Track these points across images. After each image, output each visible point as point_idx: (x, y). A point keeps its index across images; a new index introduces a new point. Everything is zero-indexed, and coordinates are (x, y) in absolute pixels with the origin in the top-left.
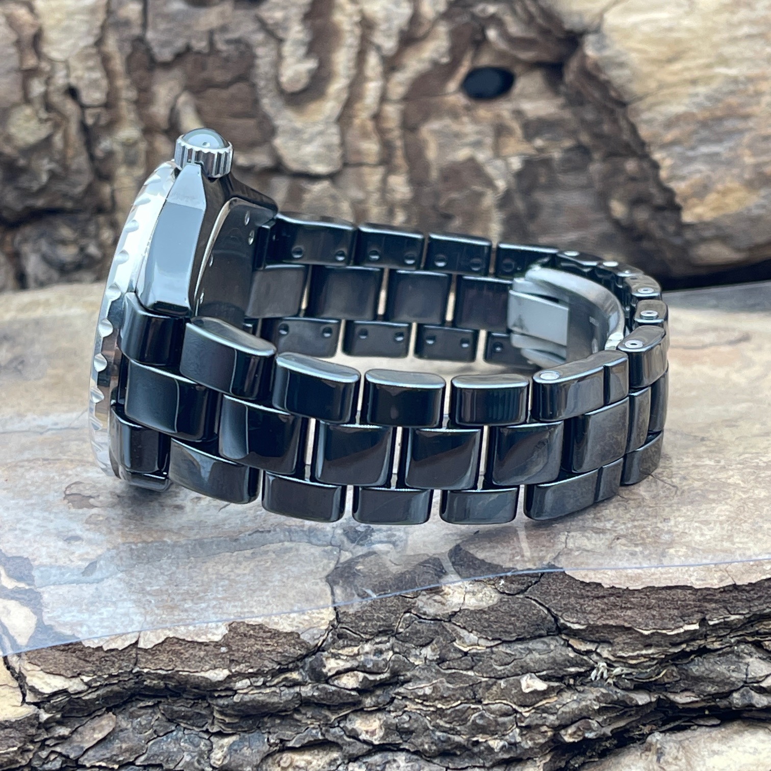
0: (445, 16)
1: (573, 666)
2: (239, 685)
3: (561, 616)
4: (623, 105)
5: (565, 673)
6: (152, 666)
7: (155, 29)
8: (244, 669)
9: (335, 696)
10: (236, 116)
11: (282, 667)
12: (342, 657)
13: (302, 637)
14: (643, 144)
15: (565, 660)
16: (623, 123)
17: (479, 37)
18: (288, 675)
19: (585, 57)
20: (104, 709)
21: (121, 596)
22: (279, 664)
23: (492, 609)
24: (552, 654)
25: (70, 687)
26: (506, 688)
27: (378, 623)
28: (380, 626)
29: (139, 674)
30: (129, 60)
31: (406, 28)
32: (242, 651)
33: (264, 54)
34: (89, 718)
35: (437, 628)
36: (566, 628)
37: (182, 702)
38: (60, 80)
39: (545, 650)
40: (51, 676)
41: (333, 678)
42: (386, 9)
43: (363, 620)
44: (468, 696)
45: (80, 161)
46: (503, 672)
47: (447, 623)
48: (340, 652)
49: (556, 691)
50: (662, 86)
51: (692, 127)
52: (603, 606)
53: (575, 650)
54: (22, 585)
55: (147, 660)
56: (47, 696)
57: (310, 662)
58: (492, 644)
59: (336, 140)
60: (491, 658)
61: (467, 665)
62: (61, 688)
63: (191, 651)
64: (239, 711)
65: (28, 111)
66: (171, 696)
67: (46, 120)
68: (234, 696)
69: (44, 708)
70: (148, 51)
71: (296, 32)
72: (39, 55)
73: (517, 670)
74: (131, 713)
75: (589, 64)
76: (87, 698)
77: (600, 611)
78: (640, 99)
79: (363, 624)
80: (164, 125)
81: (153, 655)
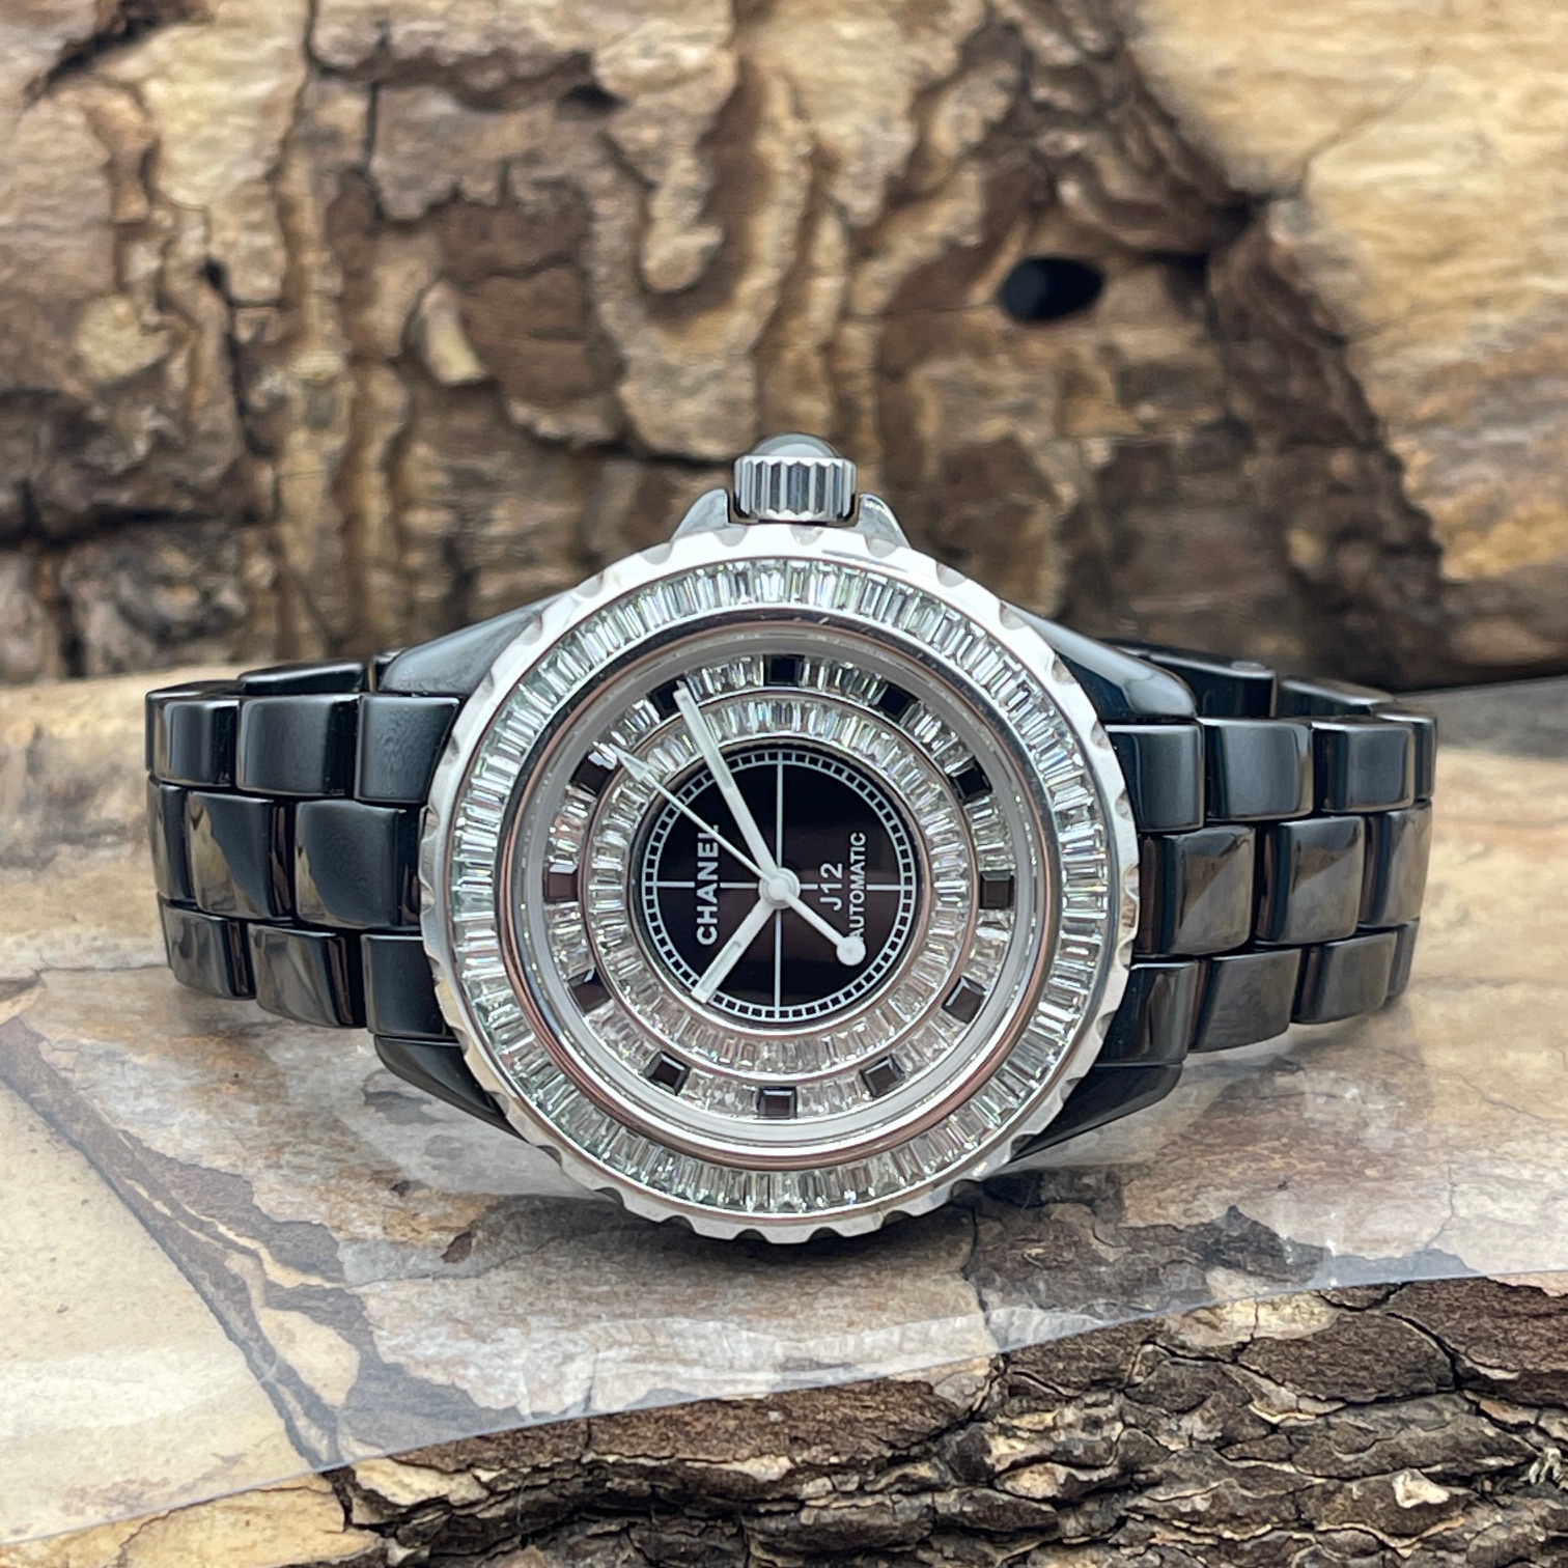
0: (979, 152)
1: (1493, 1455)
2: (808, 1489)
3: (1466, 1354)
4: (1337, 341)
5: (1477, 1469)
6: (624, 1450)
7: (390, 152)
8: (821, 1457)
9: (1009, 1514)
10: (543, 335)
11: (897, 1453)
12: (1019, 1433)
13: (937, 1391)
14: (1371, 421)
15: (1475, 1443)
16: (1333, 378)
17: (1040, 196)
18: (908, 1470)
19: (1267, 243)
20: (517, 1540)
21: (531, 1304)
22: (892, 1446)
23: (1321, 1337)
24: (1449, 1430)
25: (452, 1491)
26: (1362, 1499)
27: (1091, 1365)
28: (1094, 1370)
29: (596, 1465)
30: (332, 212)
31: (900, 173)
32: (814, 1419)
33: (611, 214)
34: (483, 1558)
35: (1210, 1376)
36: (1477, 1376)
37: (681, 1524)
38: (191, 247)
39: (1434, 1422)
40: (411, 1470)
41: (1004, 1476)
42: (862, 132)
43: (1059, 1358)
44: (1285, 1514)
45: (219, 415)
46: (1354, 1466)
47: (1230, 1367)
48: (1016, 1422)
49: (1462, 1505)
50: (1417, 307)
51: (1472, 391)
52: (1550, 1334)
53: (1494, 1422)
54: (315, 1281)
55: (613, 1438)
56: (404, 1510)
57: (958, 1444)
58: (1327, 1408)
59: (746, 390)
60: (1328, 1438)
61: (1279, 1450)
62: (433, 1495)
63: (706, 1419)
64: (809, 1543)
65: (121, 308)
66: (659, 1512)
67: (157, 329)
68: (797, 1512)
69: (395, 1535)
70: (373, 197)
71: (682, 171)
72: (153, 195)
73: (1384, 1461)
74: (571, 1548)
75: (1276, 260)
76: (487, 1515)
77: (1544, 1343)
78: (1374, 331)
79: (1061, 1366)
80: (392, 348)
81: (625, 1427)
